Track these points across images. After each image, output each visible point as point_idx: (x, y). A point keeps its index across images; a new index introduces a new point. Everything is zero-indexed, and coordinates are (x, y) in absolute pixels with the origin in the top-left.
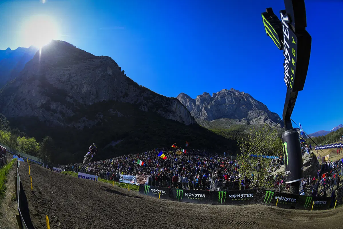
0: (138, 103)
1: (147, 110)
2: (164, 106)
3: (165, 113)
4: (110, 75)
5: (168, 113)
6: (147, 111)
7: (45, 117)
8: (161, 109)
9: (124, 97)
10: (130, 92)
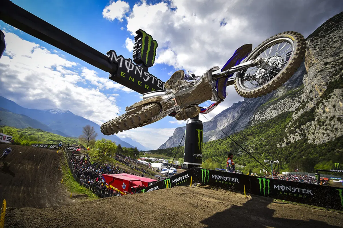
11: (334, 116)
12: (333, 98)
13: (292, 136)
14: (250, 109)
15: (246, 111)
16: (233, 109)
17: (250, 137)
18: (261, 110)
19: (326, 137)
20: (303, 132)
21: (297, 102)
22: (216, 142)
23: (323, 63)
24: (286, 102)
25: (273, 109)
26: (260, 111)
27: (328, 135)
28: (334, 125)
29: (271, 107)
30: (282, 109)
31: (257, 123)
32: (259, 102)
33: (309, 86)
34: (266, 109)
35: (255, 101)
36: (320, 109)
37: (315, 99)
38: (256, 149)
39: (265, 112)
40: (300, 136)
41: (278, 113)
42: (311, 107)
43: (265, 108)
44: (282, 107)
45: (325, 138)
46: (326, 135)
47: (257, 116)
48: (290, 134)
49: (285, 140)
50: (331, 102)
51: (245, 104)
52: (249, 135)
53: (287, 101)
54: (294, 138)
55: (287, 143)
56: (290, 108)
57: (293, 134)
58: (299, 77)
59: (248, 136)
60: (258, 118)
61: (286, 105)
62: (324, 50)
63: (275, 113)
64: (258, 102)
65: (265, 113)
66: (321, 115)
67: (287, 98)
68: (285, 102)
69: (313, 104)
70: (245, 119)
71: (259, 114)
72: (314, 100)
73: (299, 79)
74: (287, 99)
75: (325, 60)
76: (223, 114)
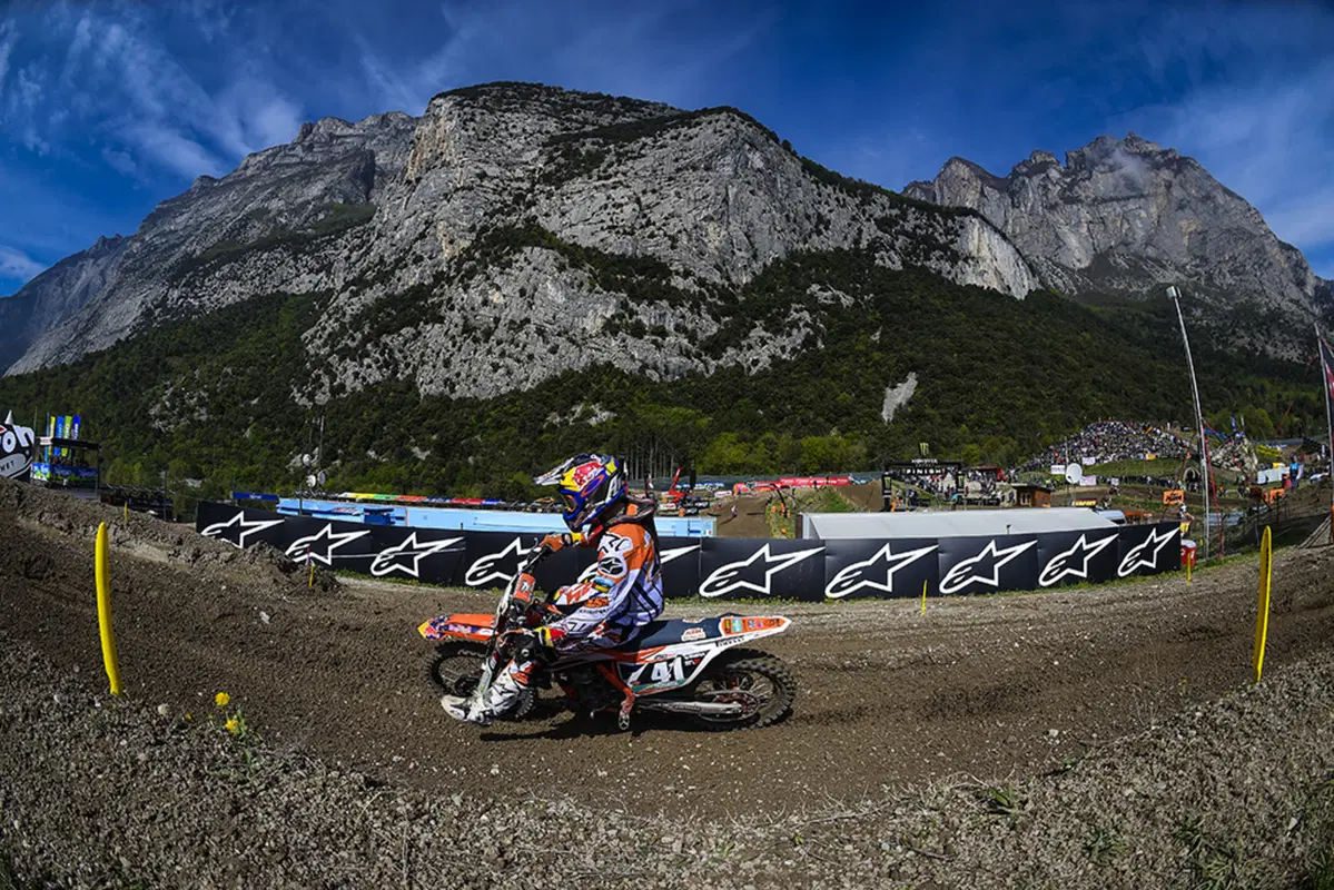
0: (864, 244)
1: (898, 266)
2: (942, 240)
3: (952, 267)
4: (759, 170)
5: (960, 263)
6: (901, 268)
7: (636, 356)
8: (938, 253)
9: (819, 233)
10: (831, 211)
11: (527, 321)
12: (521, 269)
13: (352, 366)
14: (151, 266)
15: (134, 270)
16: (92, 261)
17: (175, 362)
18: (191, 273)
19: (502, 379)
20: (390, 357)
21: (306, 269)
22: (56, 375)
23: (478, 171)
24: (274, 262)
25: (230, 278)
26: (188, 275)
27: (509, 373)
28: (525, 346)
29: (226, 269)
30: (256, 281)
31: (172, 317)
32: (184, 248)
33: (413, 218)
34: (207, 273)
35: (172, 242)
36: (471, 291)
37: (430, 262)
38: (220, 409)
39: (203, 282)
40: (379, 368)
41: (242, 293)
42: (411, 283)
43: (205, 270)
44: (258, 275)
45: (498, 380)
46: (501, 371)
47: (176, 294)
48: (342, 359)
49: (325, 380)
50: (513, 278)
51: (138, 244)
52: (171, 355)
53: (276, 259)
54: (356, 375)
55: (334, 391)
56: (283, 282)
57: (354, 360)
58: (313, 200)
59: (167, 355)
60: (178, 300)
61: (270, 273)
62: (485, 140)
63: (234, 293)
64: (178, 246)
65: (202, 284)
66: (473, 309)
67: (280, 249)
68: (271, 263)
69: (417, 276)
70: (127, 302)
71: (184, 286)
72: (424, 263)
73: (311, 207)
74: (280, 253)
75: (481, 165)
76: (58, 275)
